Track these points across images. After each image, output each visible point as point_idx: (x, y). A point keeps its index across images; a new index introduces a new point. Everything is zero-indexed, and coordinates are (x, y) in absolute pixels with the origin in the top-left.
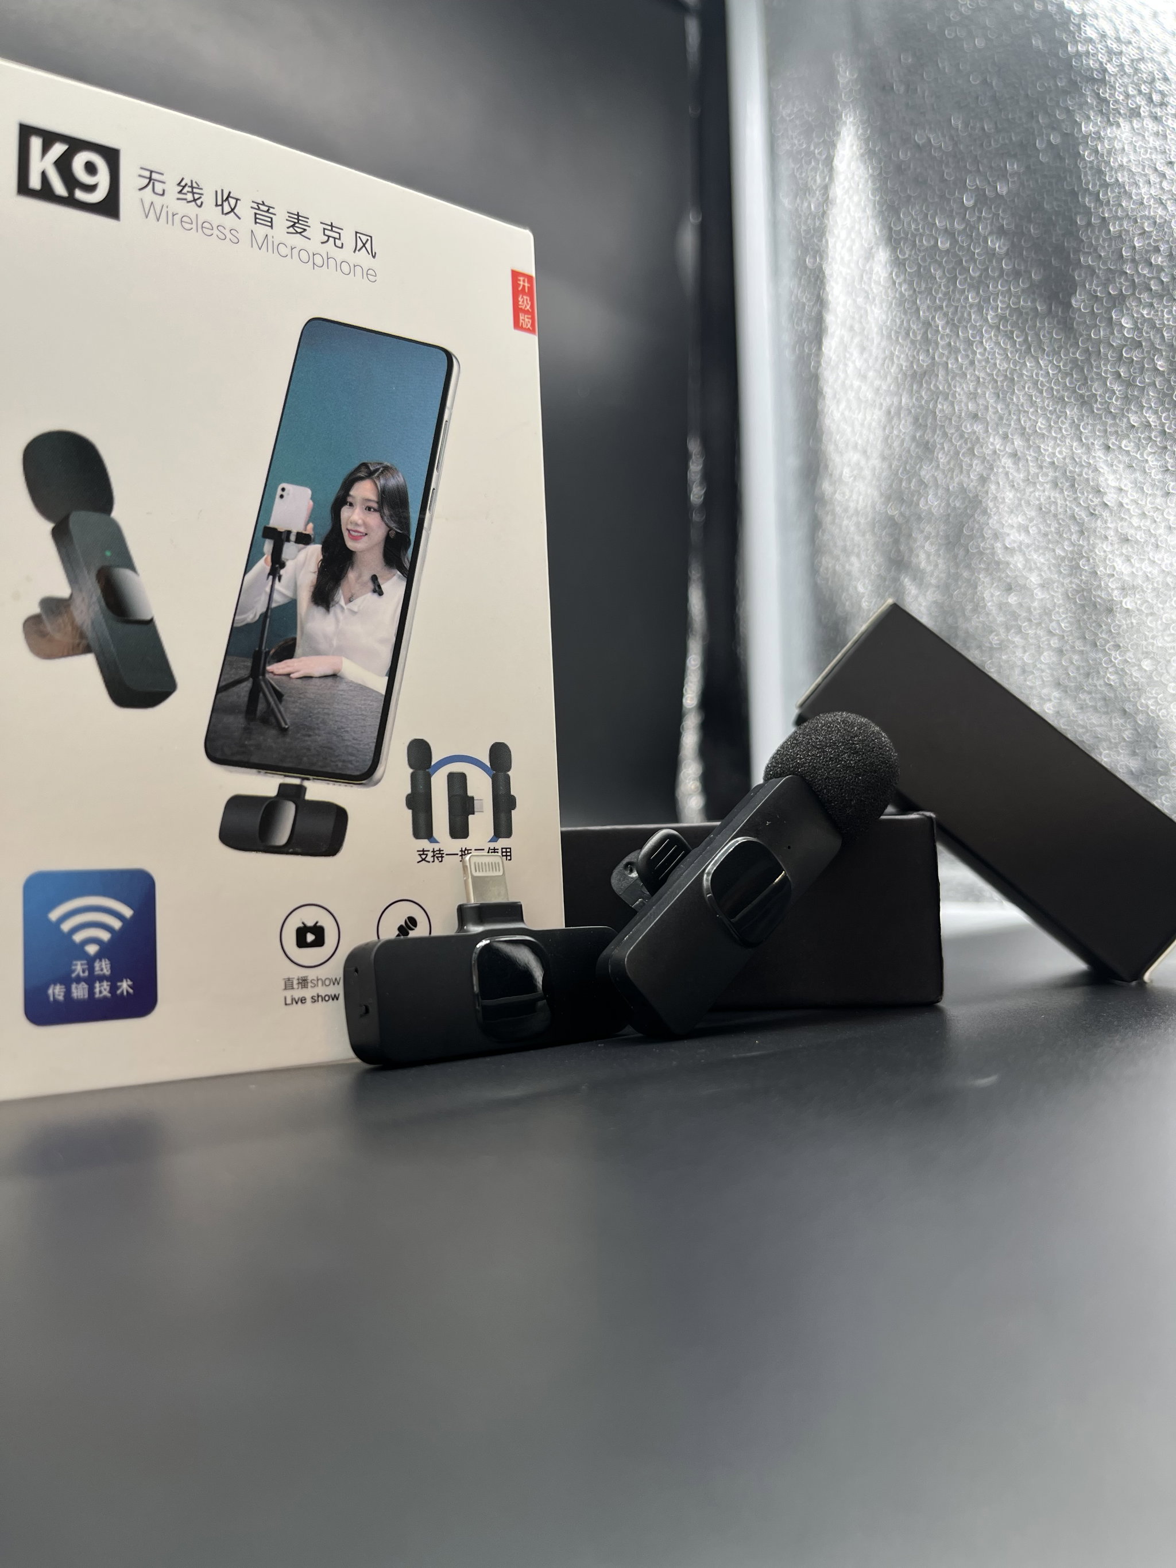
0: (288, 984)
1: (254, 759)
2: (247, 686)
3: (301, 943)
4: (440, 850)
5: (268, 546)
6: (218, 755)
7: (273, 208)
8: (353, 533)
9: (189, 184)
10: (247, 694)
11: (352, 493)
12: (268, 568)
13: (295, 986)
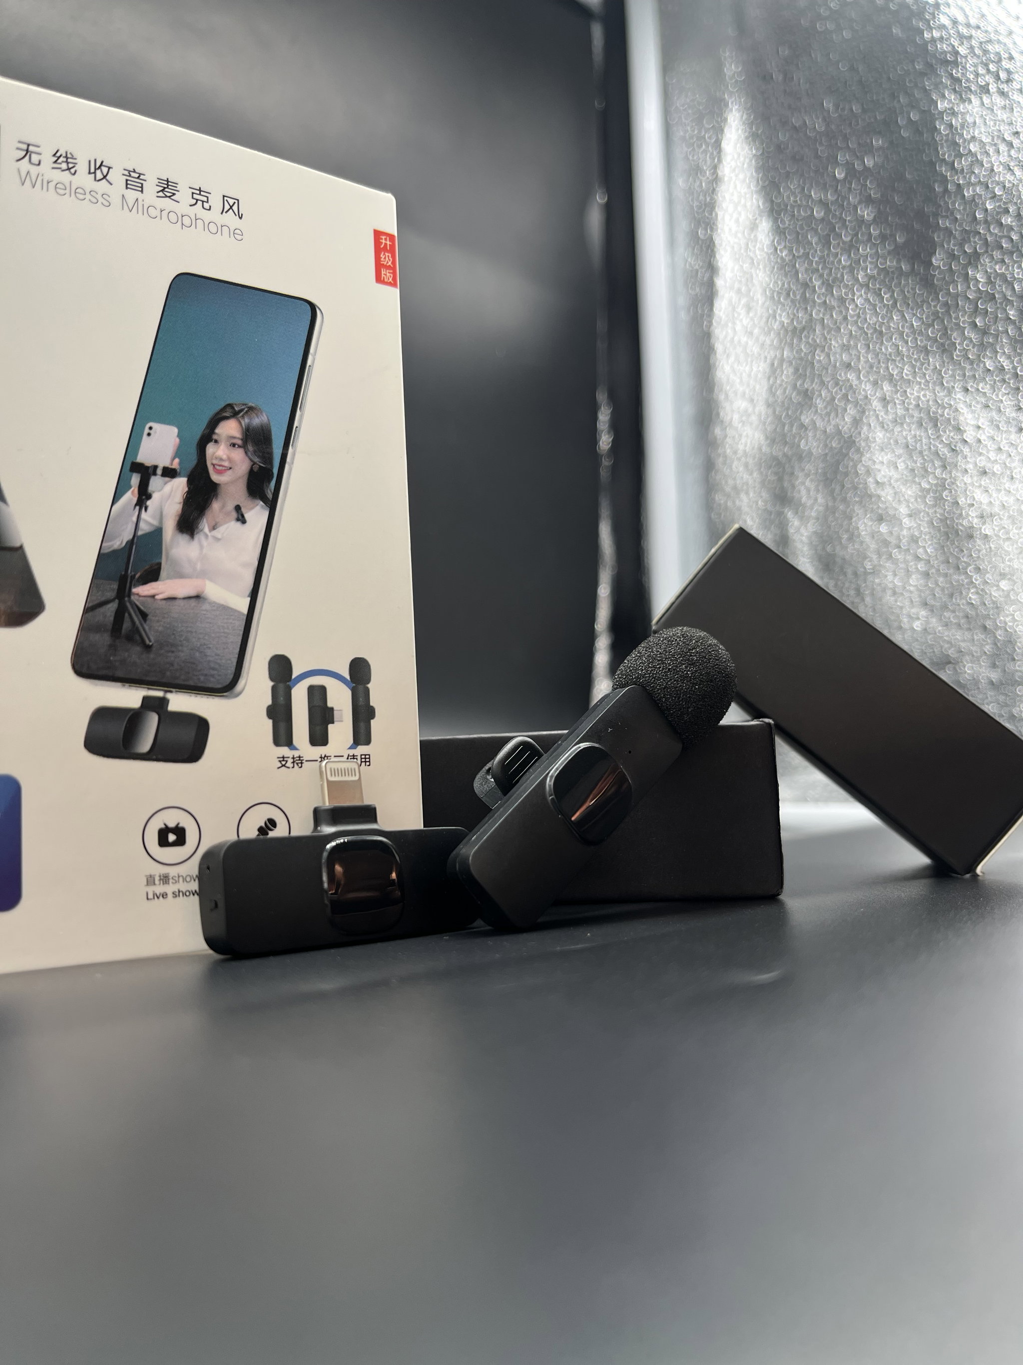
0: (150, 880)
1: (120, 674)
2: (113, 606)
3: (163, 841)
4: (299, 757)
5: (135, 479)
6: (84, 670)
7: (144, 175)
8: (218, 468)
9: (64, 155)
10: (113, 614)
11: (217, 431)
12: (135, 500)
13: (157, 882)
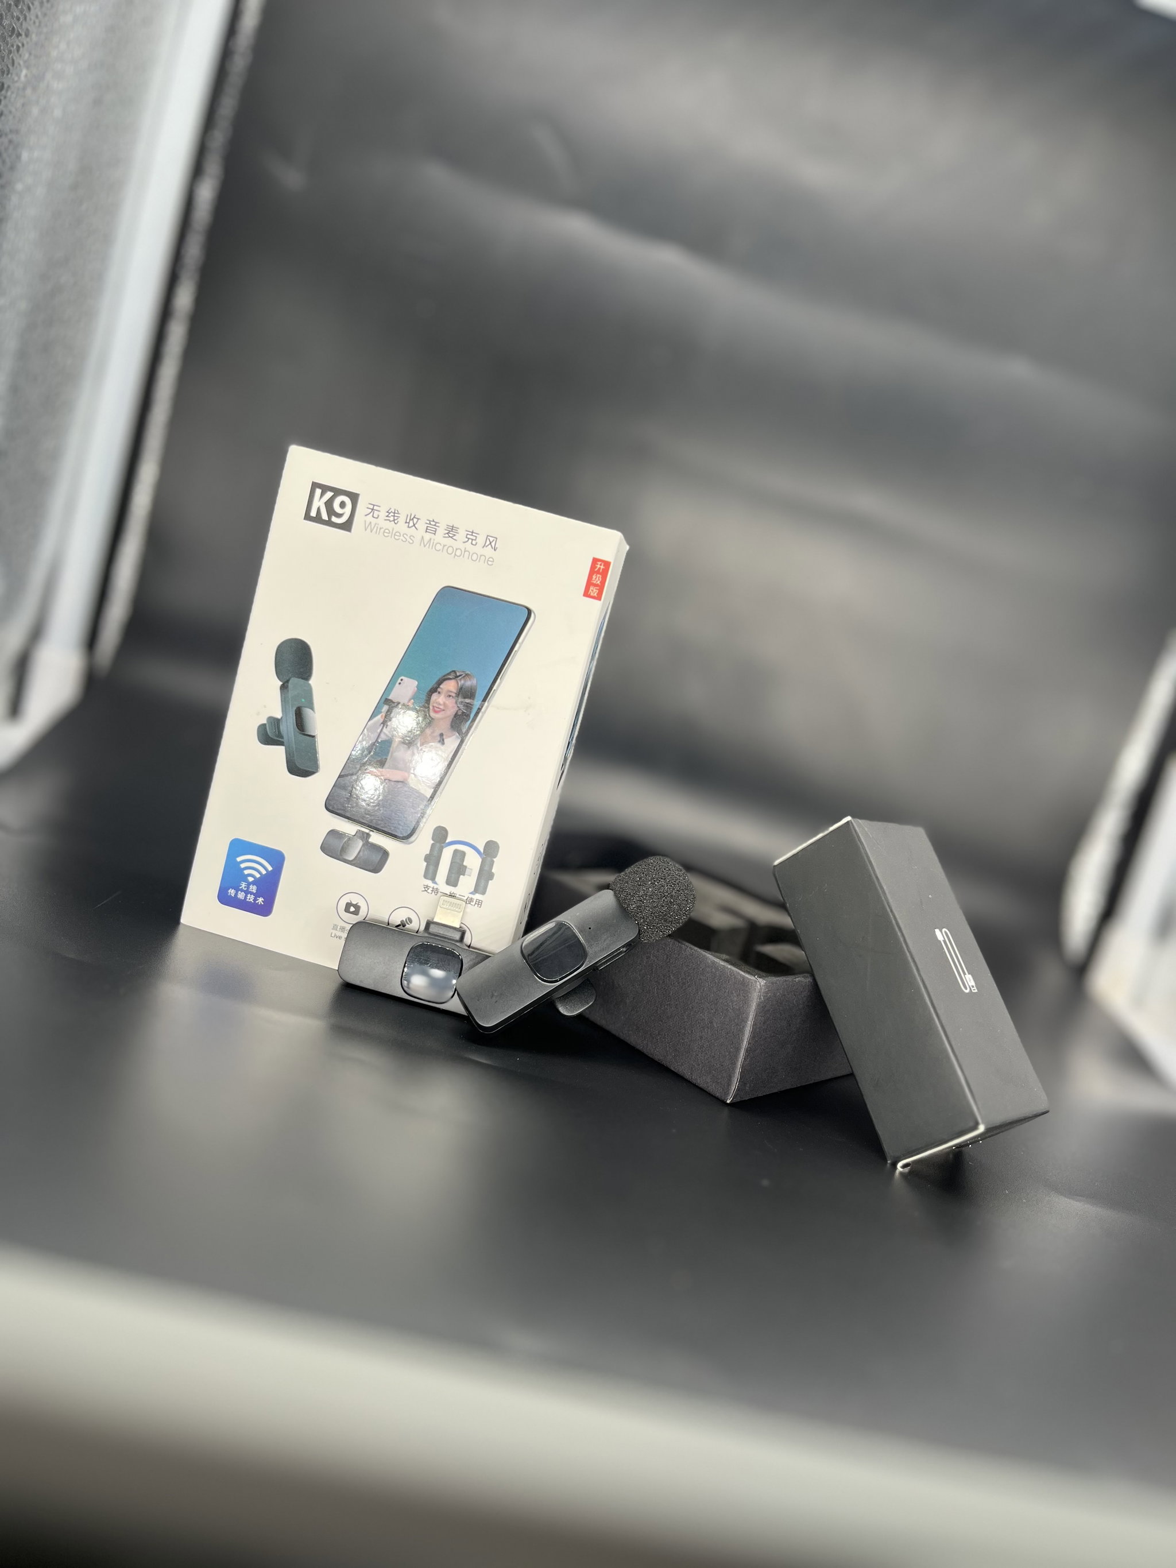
0: (335, 927)
1: (348, 815)
3: (347, 910)
4: (437, 889)
5: (385, 708)
8: (436, 709)
9: (393, 511)
11: (441, 686)
12: (382, 720)
13: (338, 929)
